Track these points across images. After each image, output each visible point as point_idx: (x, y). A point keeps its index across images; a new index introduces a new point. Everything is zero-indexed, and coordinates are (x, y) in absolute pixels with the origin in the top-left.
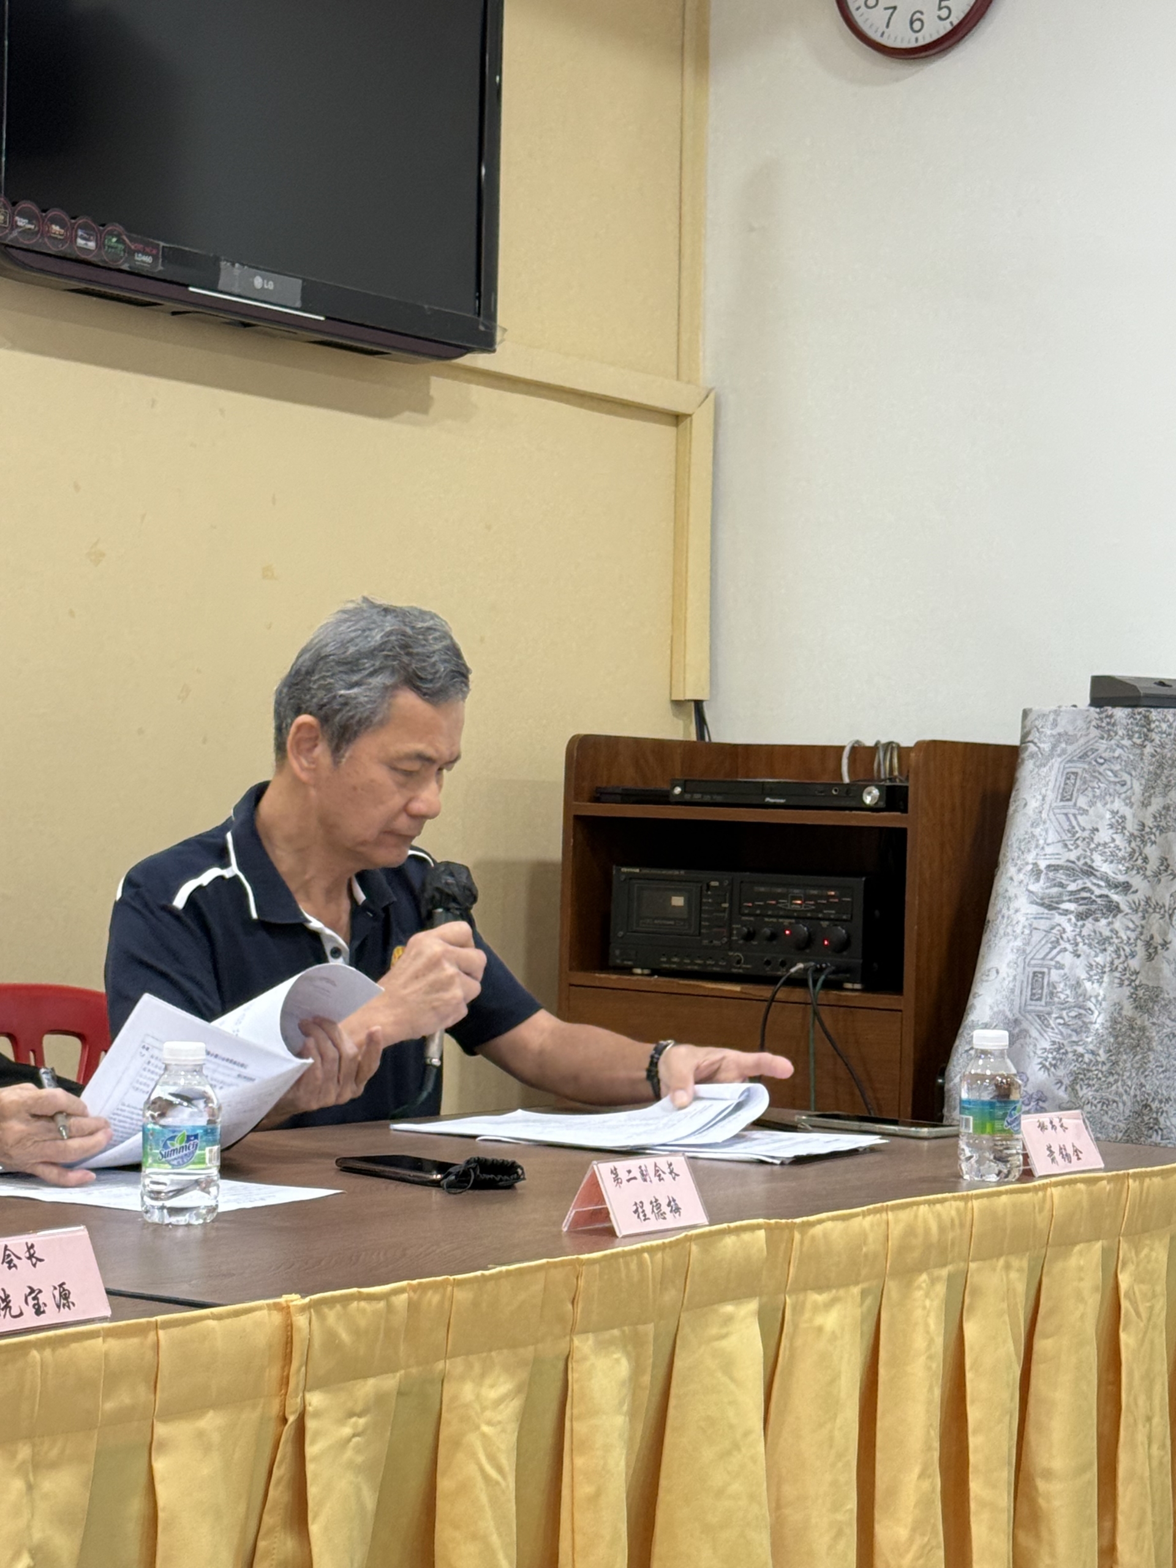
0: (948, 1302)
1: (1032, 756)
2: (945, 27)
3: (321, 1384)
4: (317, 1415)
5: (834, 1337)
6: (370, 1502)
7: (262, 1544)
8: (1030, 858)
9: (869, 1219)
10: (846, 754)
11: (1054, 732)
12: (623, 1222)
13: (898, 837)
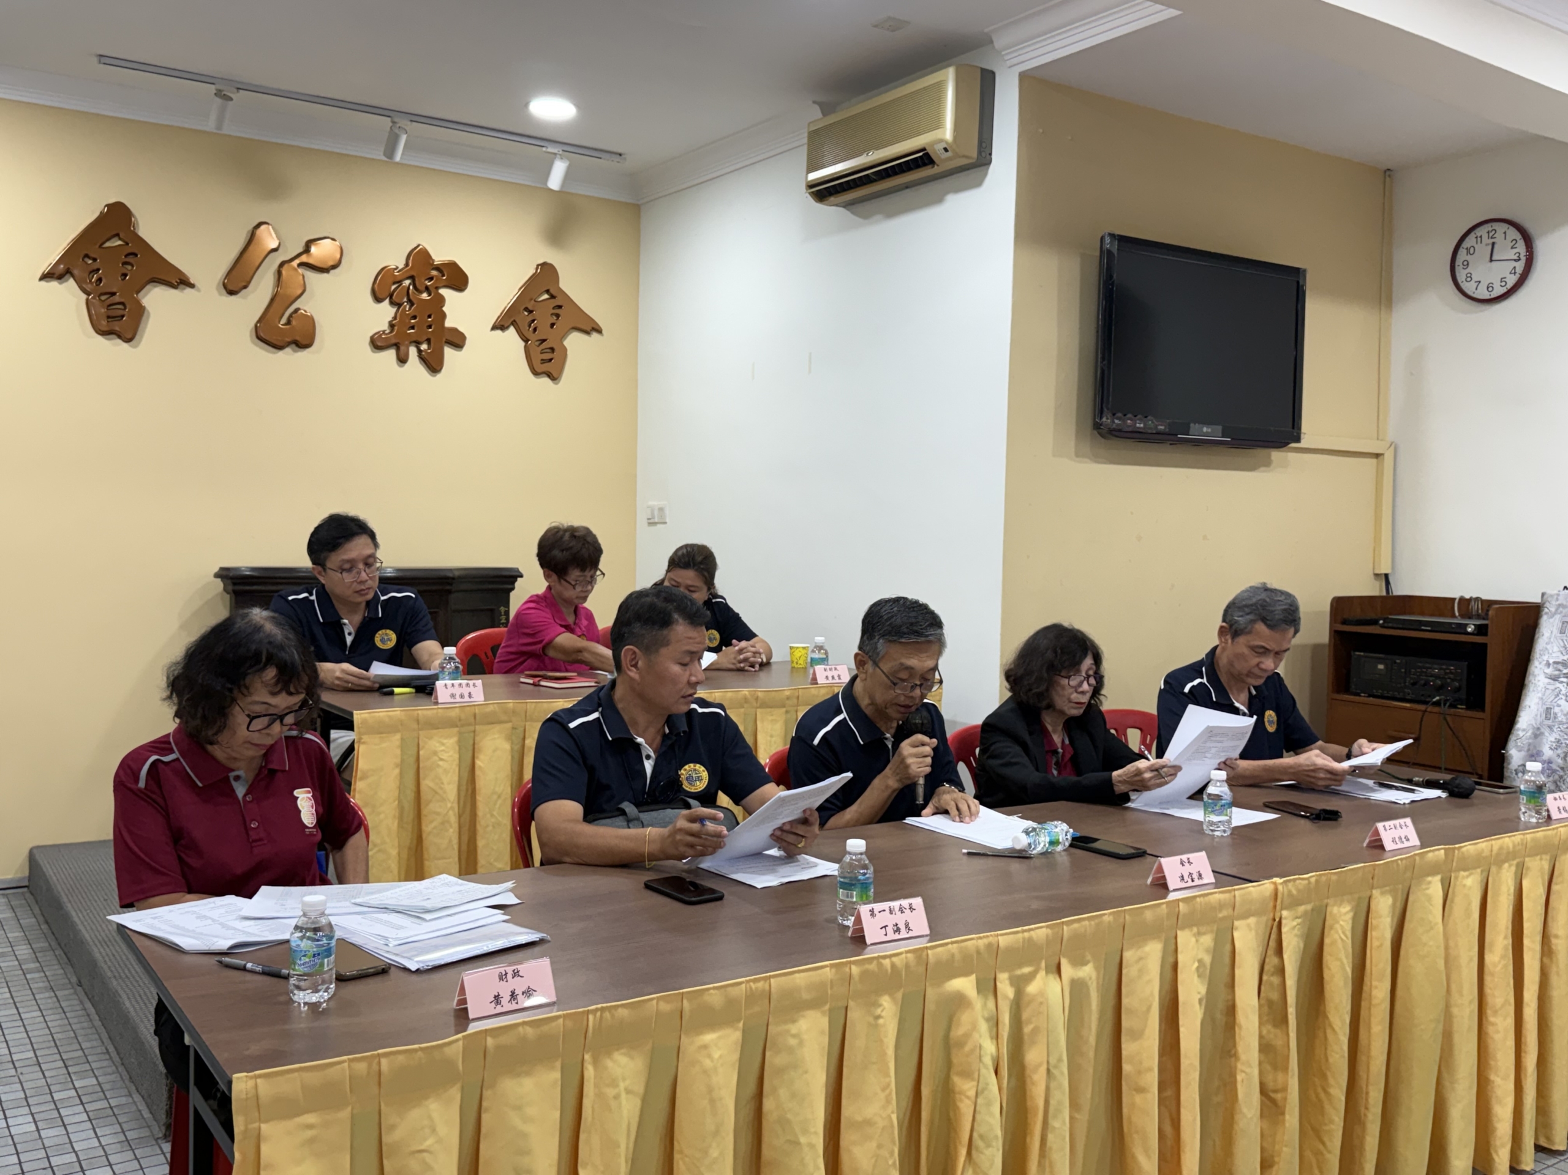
0: (1516, 873)
1: (1546, 613)
2: (1504, 290)
3: (1286, 908)
4: (1286, 918)
5: (1470, 888)
6: (1302, 945)
7: (1267, 960)
8: (1545, 658)
9: (1485, 844)
10: (1457, 601)
11: (1558, 603)
12: (1389, 845)
13: (1484, 647)
